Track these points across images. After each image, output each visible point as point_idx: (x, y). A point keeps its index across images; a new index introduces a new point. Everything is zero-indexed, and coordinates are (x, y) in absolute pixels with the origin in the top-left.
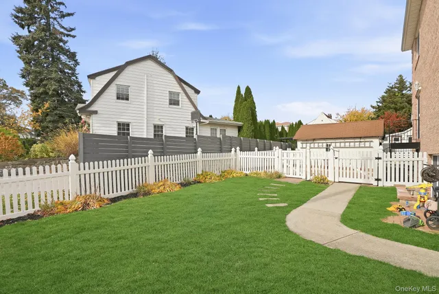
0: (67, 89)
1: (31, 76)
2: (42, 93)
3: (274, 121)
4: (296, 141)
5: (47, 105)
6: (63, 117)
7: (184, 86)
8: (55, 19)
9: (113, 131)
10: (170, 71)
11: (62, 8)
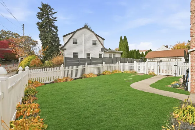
0: (54, 40)
1: (42, 37)
2: (46, 43)
3: (138, 50)
4: (146, 58)
5: (47, 47)
6: (53, 51)
7: (98, 37)
8: (50, 15)
9: (72, 56)
10: (93, 32)
11: (53, 11)
